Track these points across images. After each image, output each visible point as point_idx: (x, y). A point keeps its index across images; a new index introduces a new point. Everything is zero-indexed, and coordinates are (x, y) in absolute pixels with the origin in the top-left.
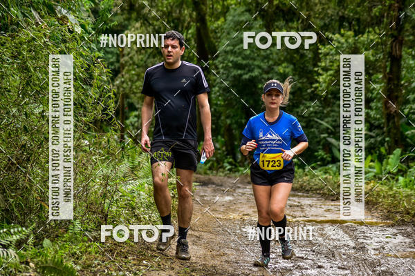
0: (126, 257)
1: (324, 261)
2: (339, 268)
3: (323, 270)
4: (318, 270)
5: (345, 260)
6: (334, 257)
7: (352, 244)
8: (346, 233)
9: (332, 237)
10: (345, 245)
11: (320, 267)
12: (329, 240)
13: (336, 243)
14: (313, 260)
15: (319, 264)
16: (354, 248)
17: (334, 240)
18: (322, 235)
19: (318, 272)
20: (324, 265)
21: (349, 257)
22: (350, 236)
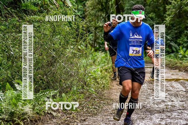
0: (94, 100)
1: (174, 98)
2: (180, 101)
3: (174, 102)
4: (172, 102)
5: (182, 98)
6: (177, 96)
7: (184, 90)
8: (181, 85)
9: (176, 87)
10: (181, 90)
11: (172, 101)
12: (175, 88)
13: (178, 90)
14: (169, 98)
15: (172, 100)
16: (185, 91)
17: (177, 88)
18: (172, 86)
19: (172, 103)
20: (174, 100)
21: (184, 96)
22: (183, 86)
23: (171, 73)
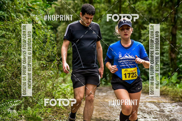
1: (147, 115)
2: (153, 118)
3: (146, 119)
4: (144, 119)
5: (156, 115)
6: (151, 114)
7: (158, 110)
8: (155, 105)
9: (150, 107)
10: (155, 110)
11: (145, 118)
12: (148, 108)
13: (152, 109)
14: (142, 115)
15: (145, 117)
16: (159, 111)
17: (150, 108)
18: (145, 106)
19: (144, 120)
20: (147, 117)
21: (157, 114)
22: (157, 106)
23: (146, 97)
